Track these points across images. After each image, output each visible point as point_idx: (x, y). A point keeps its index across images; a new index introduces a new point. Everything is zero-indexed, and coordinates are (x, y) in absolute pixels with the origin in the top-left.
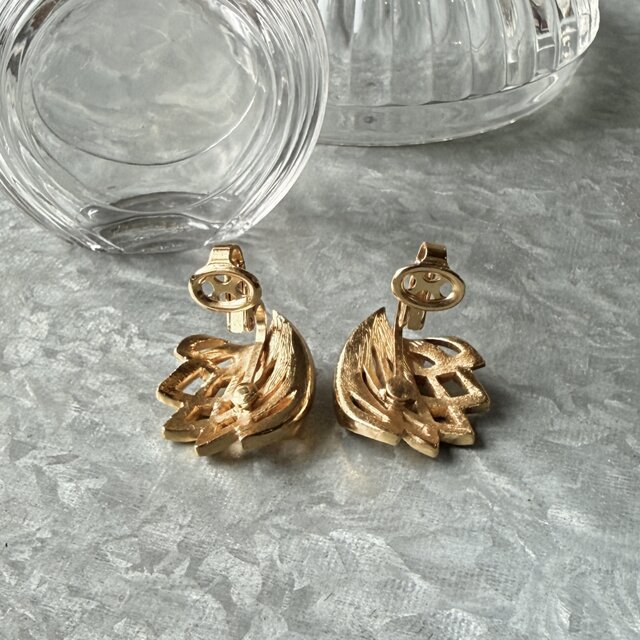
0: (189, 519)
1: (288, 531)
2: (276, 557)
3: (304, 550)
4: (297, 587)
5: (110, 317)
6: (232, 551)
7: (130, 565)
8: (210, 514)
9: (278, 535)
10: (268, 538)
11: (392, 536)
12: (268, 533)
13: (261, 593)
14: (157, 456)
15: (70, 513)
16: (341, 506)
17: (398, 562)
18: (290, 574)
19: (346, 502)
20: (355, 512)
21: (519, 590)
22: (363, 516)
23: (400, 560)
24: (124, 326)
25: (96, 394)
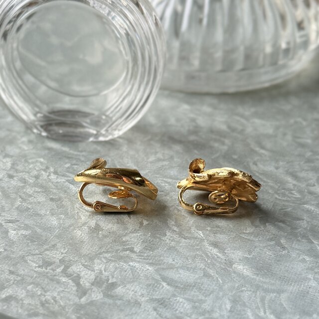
0: (66, 251)
1: (110, 260)
2: (103, 269)
3: (116, 268)
4: (110, 282)
5: (41, 163)
6: (83, 265)
7: (37, 265)
8: (76, 250)
9: (105, 261)
10: (101, 262)
11: (157, 267)
13: (94, 282)
14: (55, 224)
15: (13, 243)
16: (136, 253)
17: (158, 277)
18: (108, 276)
19: (139, 252)
20: (143, 256)
21: (210, 294)
22: (146, 258)
23: (159, 277)
24: (47, 168)
25: (30, 196)
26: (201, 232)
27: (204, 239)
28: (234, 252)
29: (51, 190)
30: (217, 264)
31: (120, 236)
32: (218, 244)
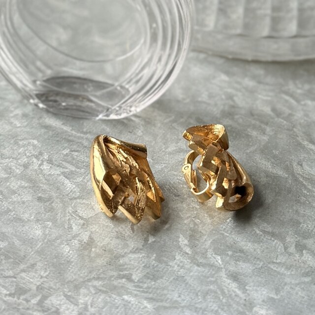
0: (47, 273)
1: (100, 290)
2: (89, 303)
3: (106, 303)
5: (34, 146)
6: (66, 296)
7: (8, 293)
8: (59, 273)
9: (93, 292)
10: (88, 292)
11: (158, 304)
12: (89, 289)
14: (39, 234)
16: (134, 282)
19: (138, 281)
20: (141, 287)
22: (145, 290)
24: (41, 154)
25: (14, 192)
26: (219, 258)
27: (222, 268)
28: (258, 289)
29: (42, 185)
30: (234, 306)
31: (117, 257)
32: (239, 276)
